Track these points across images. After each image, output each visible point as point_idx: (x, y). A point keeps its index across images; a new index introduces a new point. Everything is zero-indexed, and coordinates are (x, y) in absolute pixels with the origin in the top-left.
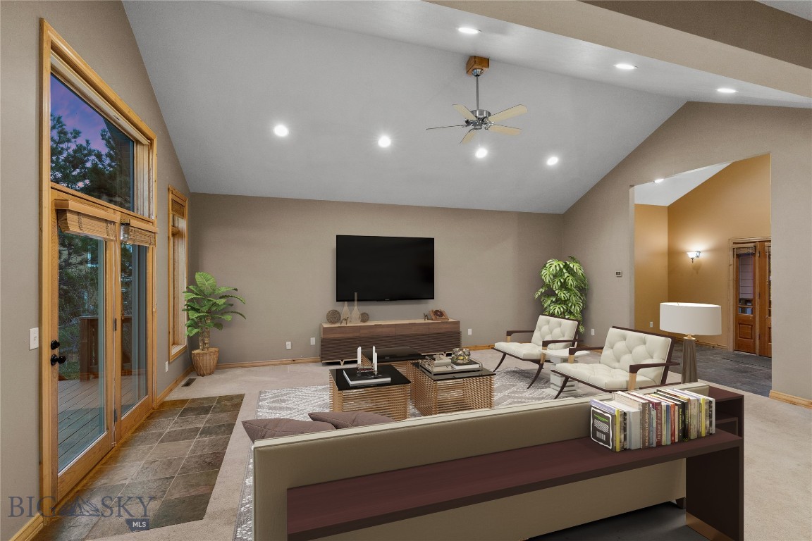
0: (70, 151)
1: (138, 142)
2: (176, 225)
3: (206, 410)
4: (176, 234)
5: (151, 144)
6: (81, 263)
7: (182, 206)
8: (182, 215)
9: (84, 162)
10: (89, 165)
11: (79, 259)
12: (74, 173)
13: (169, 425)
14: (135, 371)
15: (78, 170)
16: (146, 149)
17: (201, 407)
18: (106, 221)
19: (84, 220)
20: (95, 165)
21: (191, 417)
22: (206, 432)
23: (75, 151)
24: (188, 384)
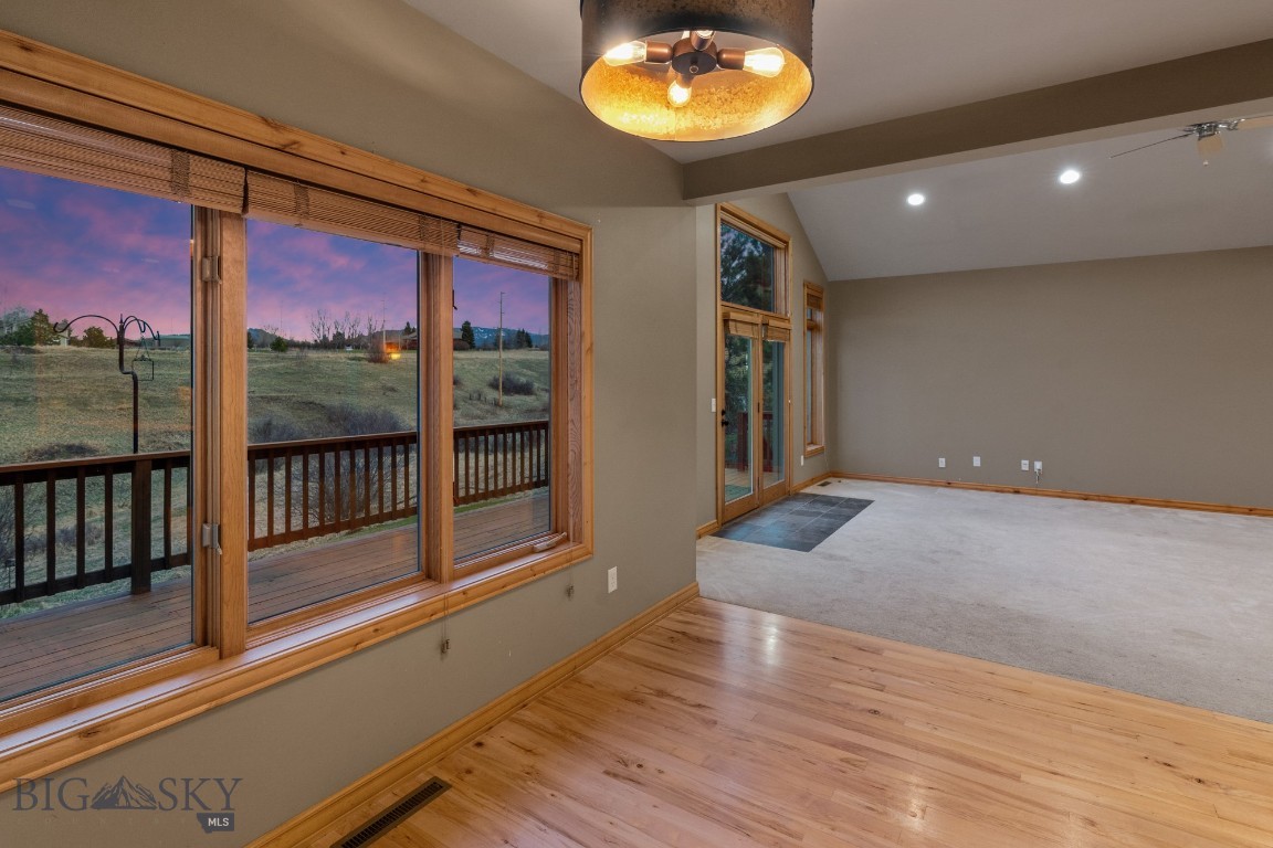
0: (730, 241)
1: (776, 247)
2: (814, 318)
3: (833, 504)
4: (812, 328)
5: (787, 247)
6: (739, 365)
7: (819, 299)
8: (819, 307)
9: (741, 252)
10: (745, 254)
11: (738, 359)
12: (734, 265)
13: (798, 506)
14: (775, 468)
15: (736, 262)
16: (783, 252)
17: (829, 501)
18: (752, 324)
19: (739, 325)
20: (751, 253)
21: (819, 505)
22: (826, 516)
23: (734, 241)
24: (823, 485)
